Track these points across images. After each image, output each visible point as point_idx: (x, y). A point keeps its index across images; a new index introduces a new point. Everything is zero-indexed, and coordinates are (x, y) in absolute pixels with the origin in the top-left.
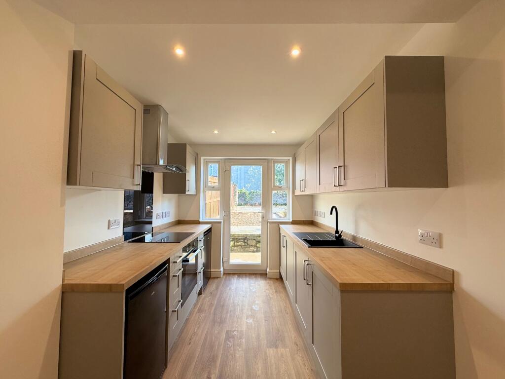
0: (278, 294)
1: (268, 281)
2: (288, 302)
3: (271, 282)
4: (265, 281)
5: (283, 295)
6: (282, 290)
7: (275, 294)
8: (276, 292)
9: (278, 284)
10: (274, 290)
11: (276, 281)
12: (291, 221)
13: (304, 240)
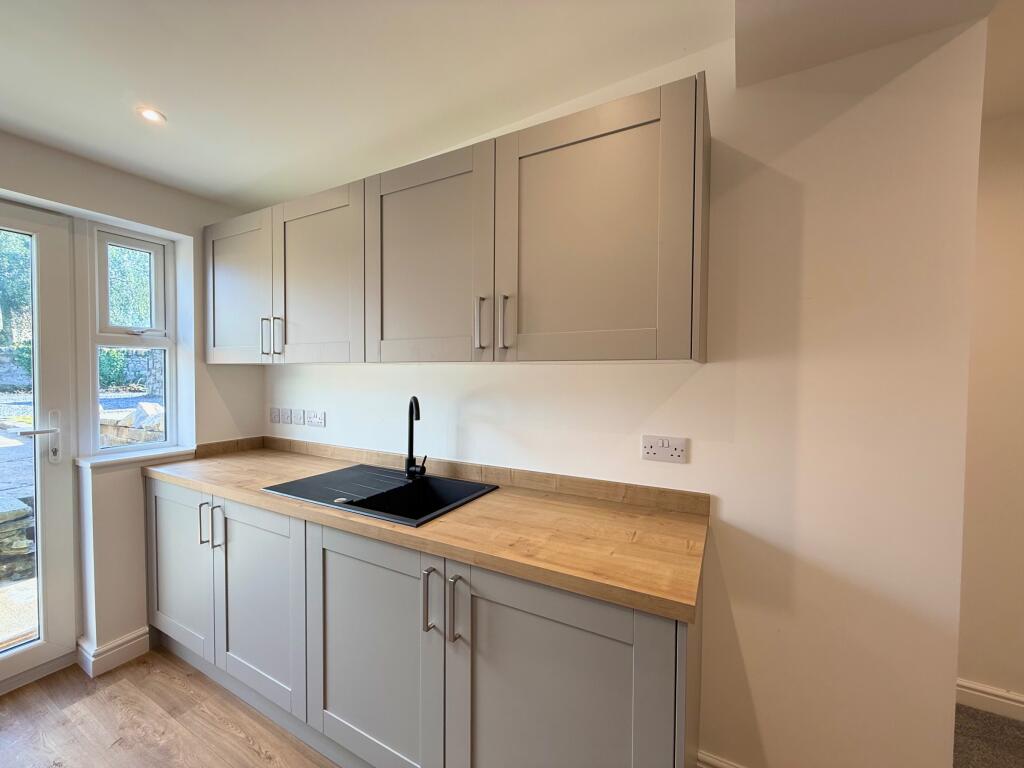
0: (188, 715)
1: (103, 692)
2: (244, 718)
3: (124, 685)
4: (87, 700)
5: (209, 706)
6: (193, 690)
7: (173, 721)
8: (174, 710)
9: (158, 677)
10: (160, 711)
11: (143, 670)
12: (192, 446)
13: (350, 503)
